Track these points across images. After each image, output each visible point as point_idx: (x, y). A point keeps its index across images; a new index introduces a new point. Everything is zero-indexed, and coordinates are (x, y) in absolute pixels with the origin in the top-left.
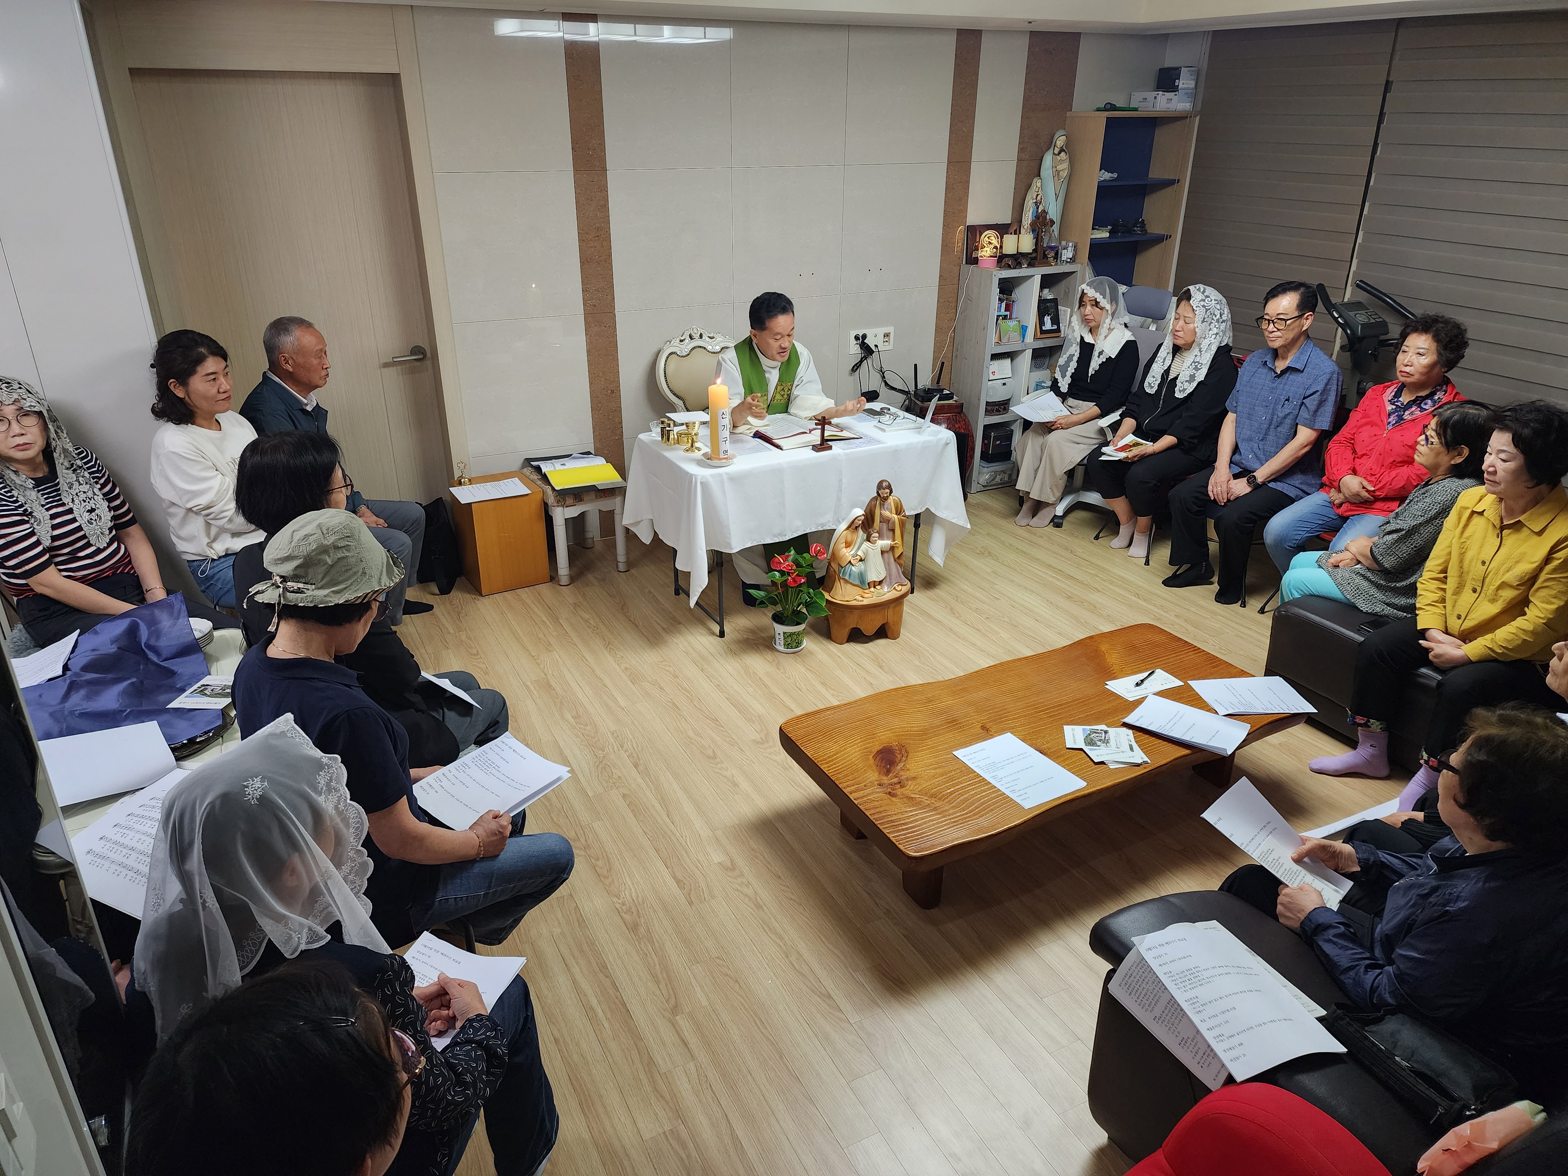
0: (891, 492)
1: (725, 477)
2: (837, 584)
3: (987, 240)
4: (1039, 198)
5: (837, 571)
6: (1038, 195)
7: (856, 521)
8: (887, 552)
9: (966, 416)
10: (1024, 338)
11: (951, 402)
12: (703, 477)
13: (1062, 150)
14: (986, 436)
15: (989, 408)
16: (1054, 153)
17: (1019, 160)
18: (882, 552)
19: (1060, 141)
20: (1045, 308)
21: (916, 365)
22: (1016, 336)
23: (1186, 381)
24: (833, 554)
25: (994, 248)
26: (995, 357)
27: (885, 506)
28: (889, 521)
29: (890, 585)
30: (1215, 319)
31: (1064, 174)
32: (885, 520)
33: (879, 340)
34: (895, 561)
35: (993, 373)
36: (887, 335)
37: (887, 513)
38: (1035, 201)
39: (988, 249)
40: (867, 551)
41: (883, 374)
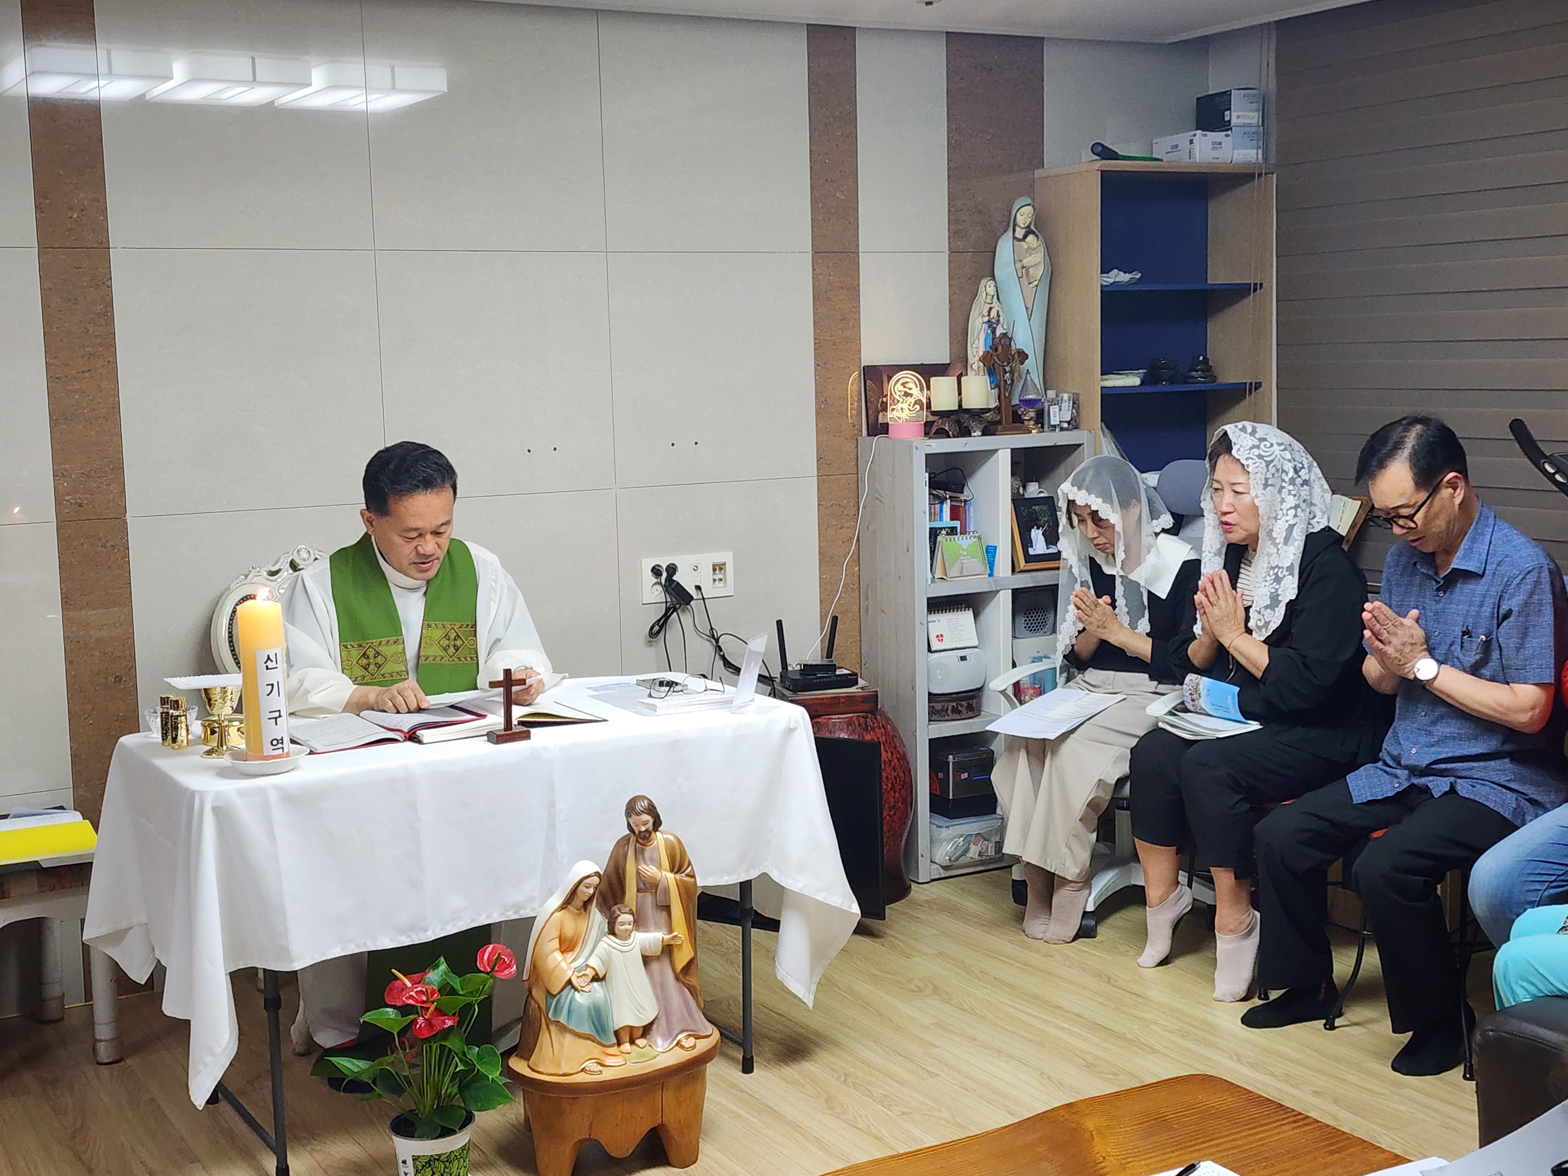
0: (657, 823)
1: (273, 796)
2: (544, 1037)
3: (901, 388)
4: (993, 314)
5: (543, 1006)
6: (991, 309)
7: (582, 888)
8: (658, 958)
9: (888, 719)
10: (991, 569)
11: (853, 689)
12: (217, 794)
13: (1029, 232)
14: (937, 765)
15: (938, 706)
16: (1015, 238)
17: (952, 251)
18: (647, 960)
19: (1024, 216)
20: (1030, 514)
21: (779, 623)
22: (977, 564)
23: (1266, 607)
24: (534, 967)
25: (916, 403)
26: (937, 605)
27: (647, 854)
28: (657, 886)
29: (669, 1034)
30: (1287, 479)
31: (1038, 272)
32: (648, 886)
33: (705, 579)
34: (677, 979)
35: (940, 637)
36: (718, 567)
37: (650, 870)
38: (986, 319)
39: (905, 406)
40: (609, 955)
41: (717, 641)
